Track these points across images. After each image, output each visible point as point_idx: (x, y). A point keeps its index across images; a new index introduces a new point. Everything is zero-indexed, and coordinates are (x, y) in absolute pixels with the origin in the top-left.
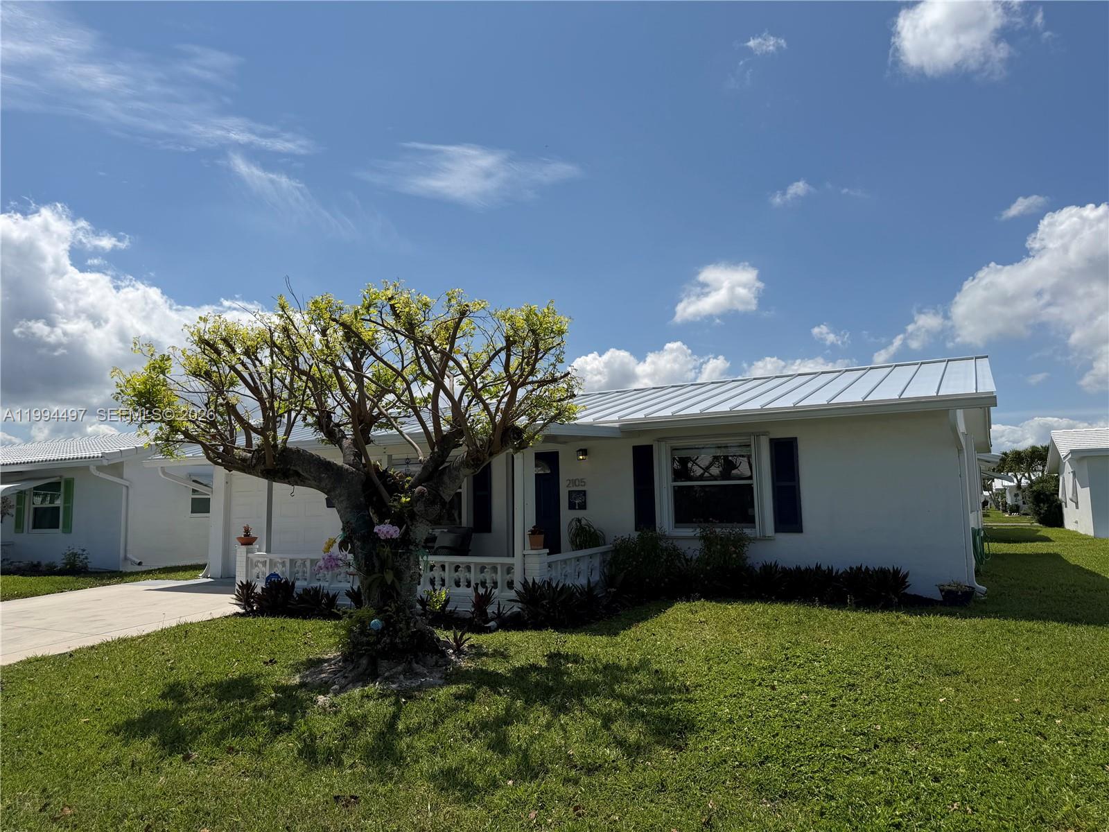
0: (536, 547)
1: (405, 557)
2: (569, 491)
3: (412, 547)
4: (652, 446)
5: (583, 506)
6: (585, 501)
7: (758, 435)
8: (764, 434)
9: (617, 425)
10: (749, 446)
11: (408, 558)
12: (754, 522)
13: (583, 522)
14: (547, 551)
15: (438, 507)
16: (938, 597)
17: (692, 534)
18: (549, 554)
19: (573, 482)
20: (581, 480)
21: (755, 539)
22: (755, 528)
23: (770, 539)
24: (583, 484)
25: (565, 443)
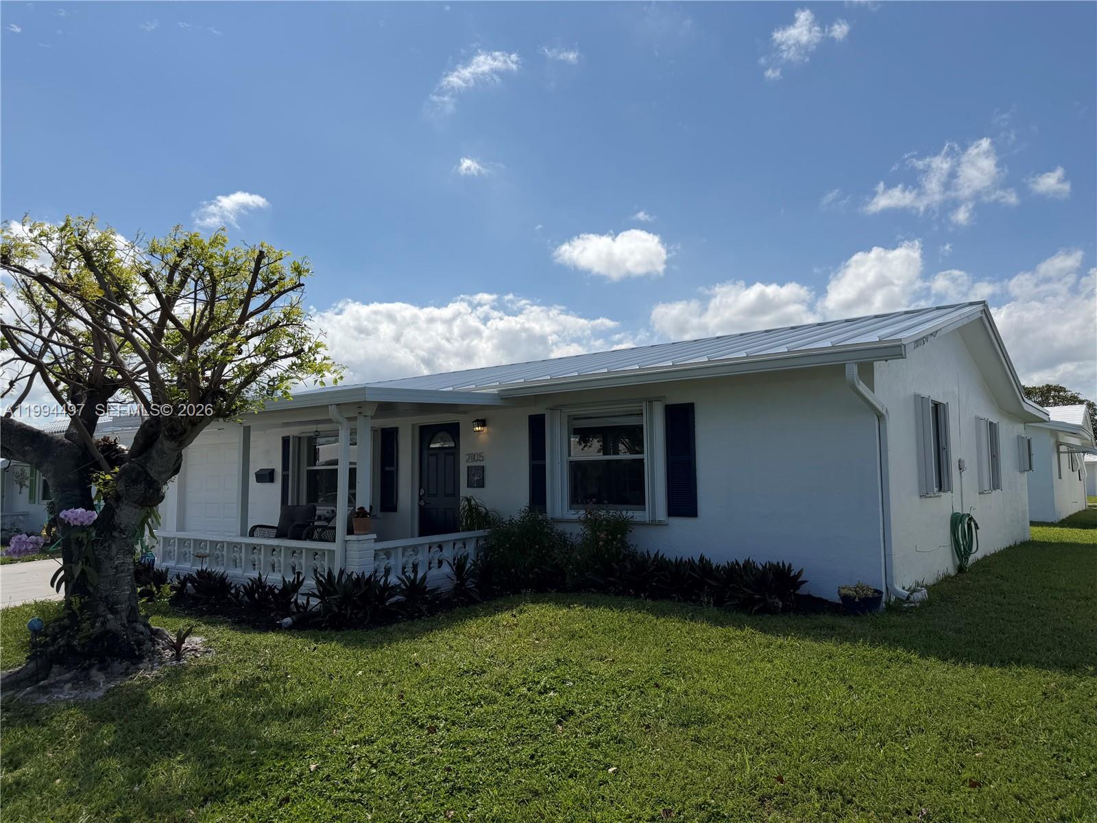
0: (362, 533)
1: (106, 545)
2: (468, 467)
3: (115, 534)
4: (544, 415)
5: (481, 484)
6: (483, 477)
7: (650, 402)
8: (658, 399)
9: (495, 391)
10: (642, 414)
11: (110, 546)
12: (643, 503)
13: (473, 502)
14: (375, 536)
15: (141, 487)
16: (836, 599)
17: (576, 517)
18: (376, 541)
19: (472, 457)
20: (480, 455)
21: (643, 524)
22: (645, 510)
23: (661, 524)
24: (481, 459)
25: (465, 412)
